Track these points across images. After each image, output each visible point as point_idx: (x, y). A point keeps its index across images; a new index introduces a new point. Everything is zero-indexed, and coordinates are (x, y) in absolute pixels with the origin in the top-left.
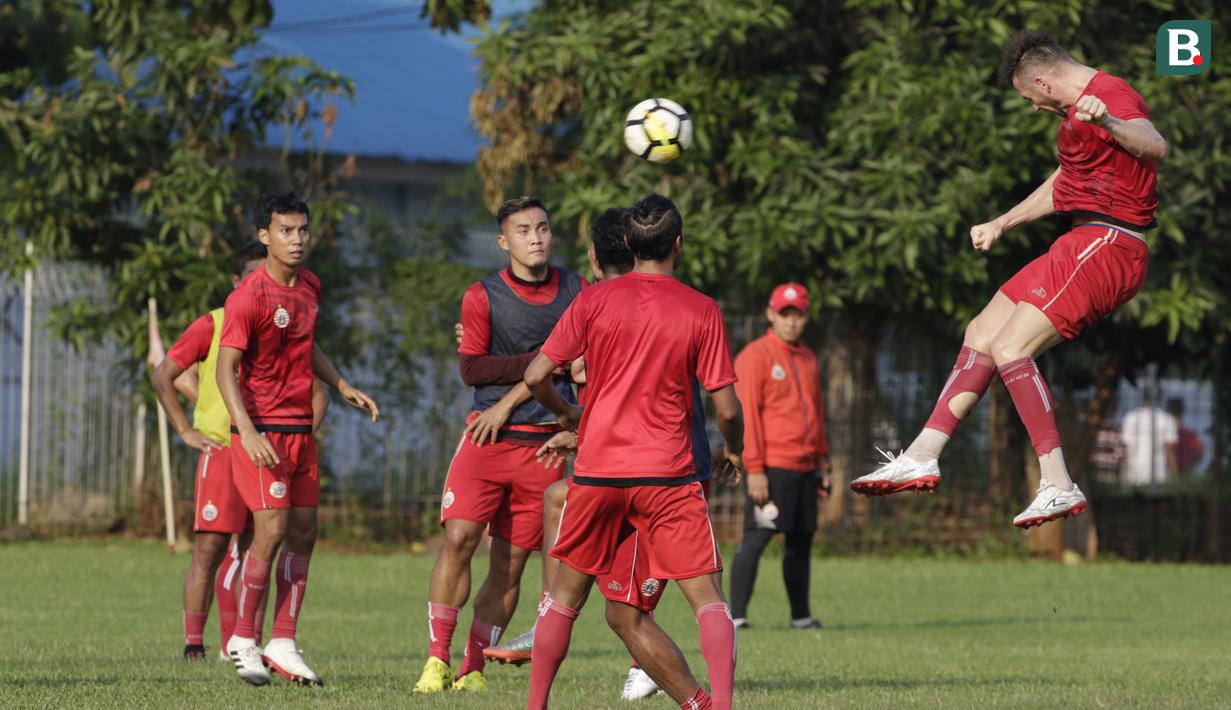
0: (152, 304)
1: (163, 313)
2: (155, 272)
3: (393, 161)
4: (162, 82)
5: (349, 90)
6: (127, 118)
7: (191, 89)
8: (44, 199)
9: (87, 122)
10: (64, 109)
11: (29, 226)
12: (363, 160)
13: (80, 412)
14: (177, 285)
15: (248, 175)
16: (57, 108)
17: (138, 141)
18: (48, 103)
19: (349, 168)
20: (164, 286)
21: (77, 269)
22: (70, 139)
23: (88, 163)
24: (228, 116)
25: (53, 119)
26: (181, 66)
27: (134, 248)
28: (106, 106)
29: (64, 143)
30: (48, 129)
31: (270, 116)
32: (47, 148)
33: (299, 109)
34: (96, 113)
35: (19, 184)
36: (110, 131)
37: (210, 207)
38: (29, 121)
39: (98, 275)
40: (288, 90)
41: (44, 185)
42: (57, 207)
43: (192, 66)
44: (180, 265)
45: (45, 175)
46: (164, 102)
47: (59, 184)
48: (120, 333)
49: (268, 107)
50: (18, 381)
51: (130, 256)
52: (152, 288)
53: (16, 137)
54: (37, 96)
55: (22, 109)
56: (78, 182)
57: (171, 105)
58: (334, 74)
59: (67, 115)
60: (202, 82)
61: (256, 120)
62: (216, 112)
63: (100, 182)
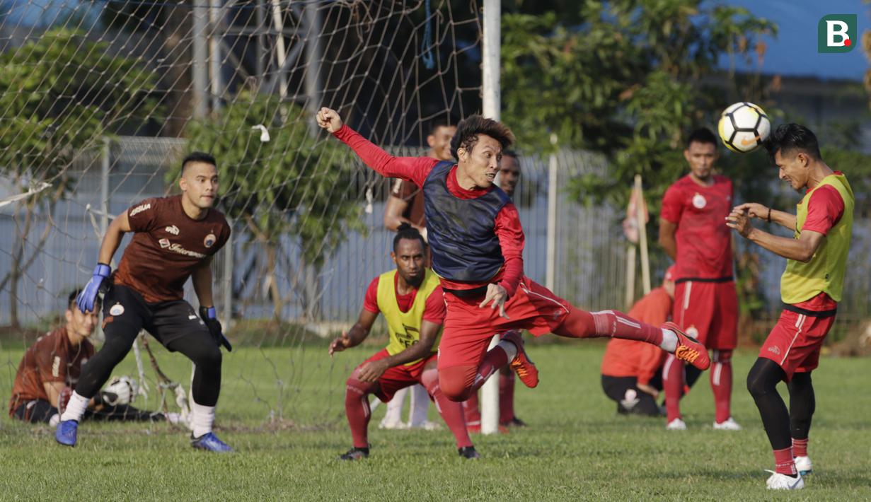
0: (638, 180)
1: (646, 186)
2: (641, 158)
3: (812, 80)
4: (646, 24)
5: (774, 32)
6: (622, 50)
7: (667, 29)
8: (564, 105)
9: (595, 53)
10: (580, 42)
11: (553, 123)
12: (786, 80)
13: (589, 255)
14: (656, 166)
15: (705, 89)
16: (574, 42)
17: (630, 66)
18: (568, 39)
19: (776, 85)
20: (648, 167)
21: (587, 155)
22: (584, 64)
23: (596, 81)
24: (693, 48)
25: (572, 50)
26: (660, 13)
27: (626, 141)
28: (608, 41)
29: (579, 66)
30: (567, 57)
31: (723, 48)
32: (567, 70)
33: (742, 42)
34: (601, 46)
35: (547, 95)
36: (611, 59)
37: (673, 111)
38: (555, 52)
39: (600, 159)
40: (733, 29)
41: (564, 95)
42: (573, 112)
43: (668, 13)
44: (658, 153)
45: (565, 89)
46: (647, 38)
47: (574, 96)
48: (616, 200)
49: (720, 41)
50: (545, 233)
51: (624, 147)
52: (639, 168)
53: (545, 62)
54: (560, 33)
55: (550, 43)
56: (588, 93)
57: (653, 41)
58: (763, 20)
59: (581, 47)
60: (674, 24)
61: (712, 51)
62: (685, 46)
63: (604, 94)
